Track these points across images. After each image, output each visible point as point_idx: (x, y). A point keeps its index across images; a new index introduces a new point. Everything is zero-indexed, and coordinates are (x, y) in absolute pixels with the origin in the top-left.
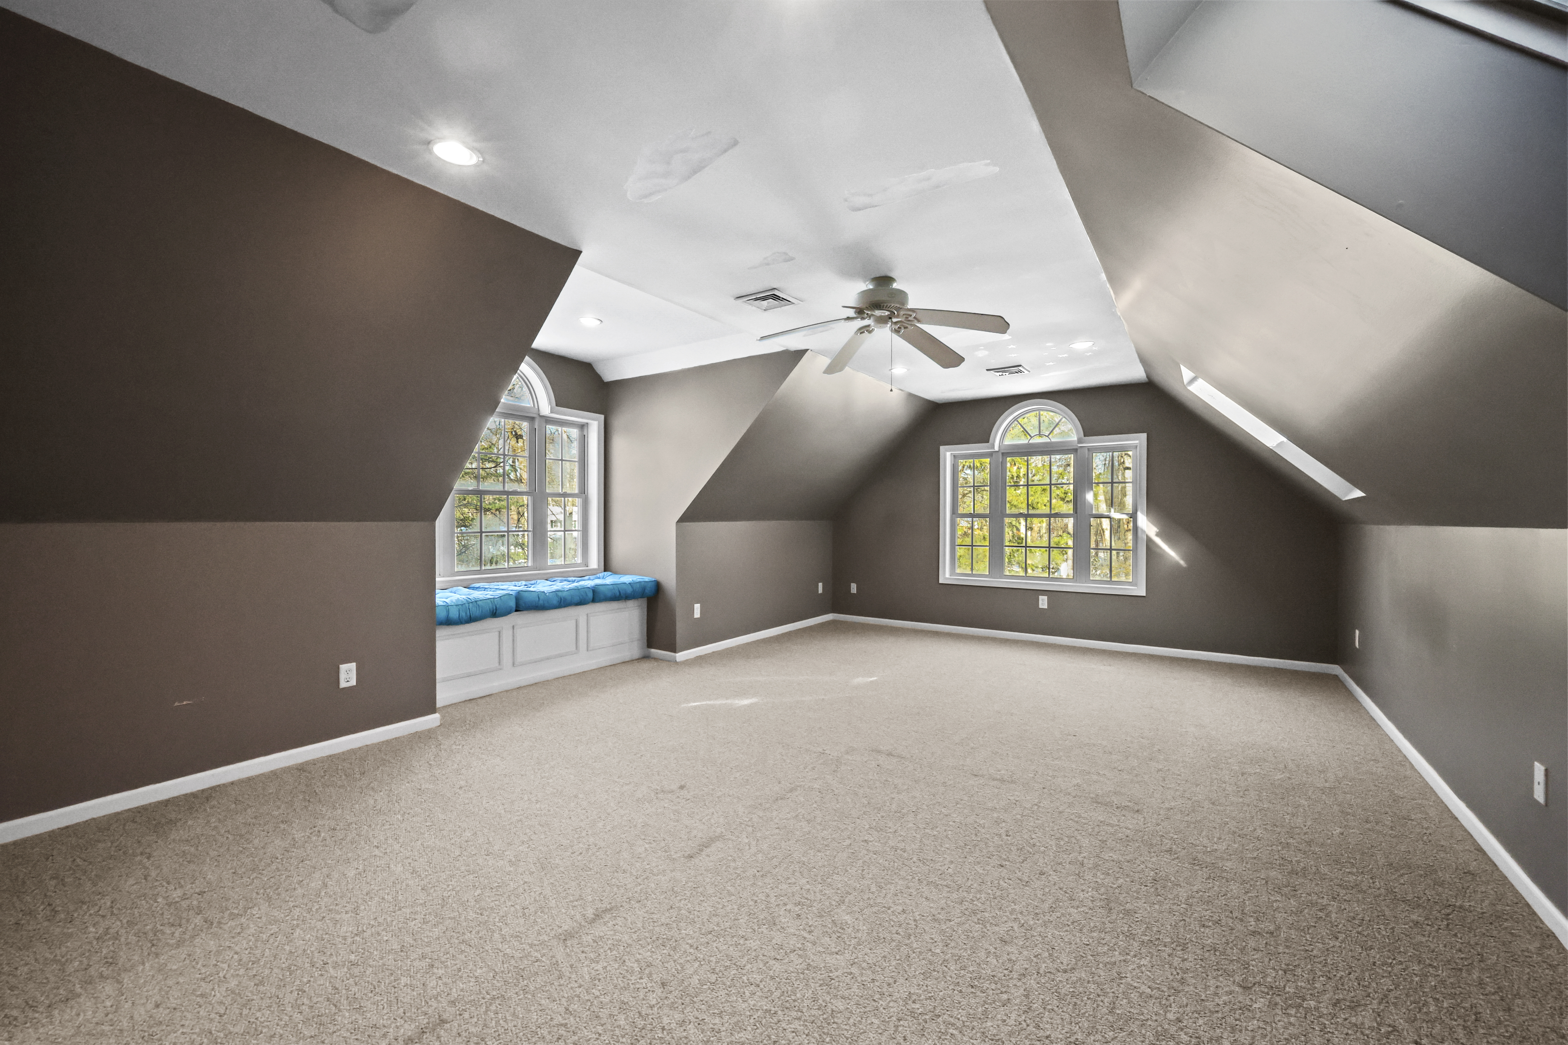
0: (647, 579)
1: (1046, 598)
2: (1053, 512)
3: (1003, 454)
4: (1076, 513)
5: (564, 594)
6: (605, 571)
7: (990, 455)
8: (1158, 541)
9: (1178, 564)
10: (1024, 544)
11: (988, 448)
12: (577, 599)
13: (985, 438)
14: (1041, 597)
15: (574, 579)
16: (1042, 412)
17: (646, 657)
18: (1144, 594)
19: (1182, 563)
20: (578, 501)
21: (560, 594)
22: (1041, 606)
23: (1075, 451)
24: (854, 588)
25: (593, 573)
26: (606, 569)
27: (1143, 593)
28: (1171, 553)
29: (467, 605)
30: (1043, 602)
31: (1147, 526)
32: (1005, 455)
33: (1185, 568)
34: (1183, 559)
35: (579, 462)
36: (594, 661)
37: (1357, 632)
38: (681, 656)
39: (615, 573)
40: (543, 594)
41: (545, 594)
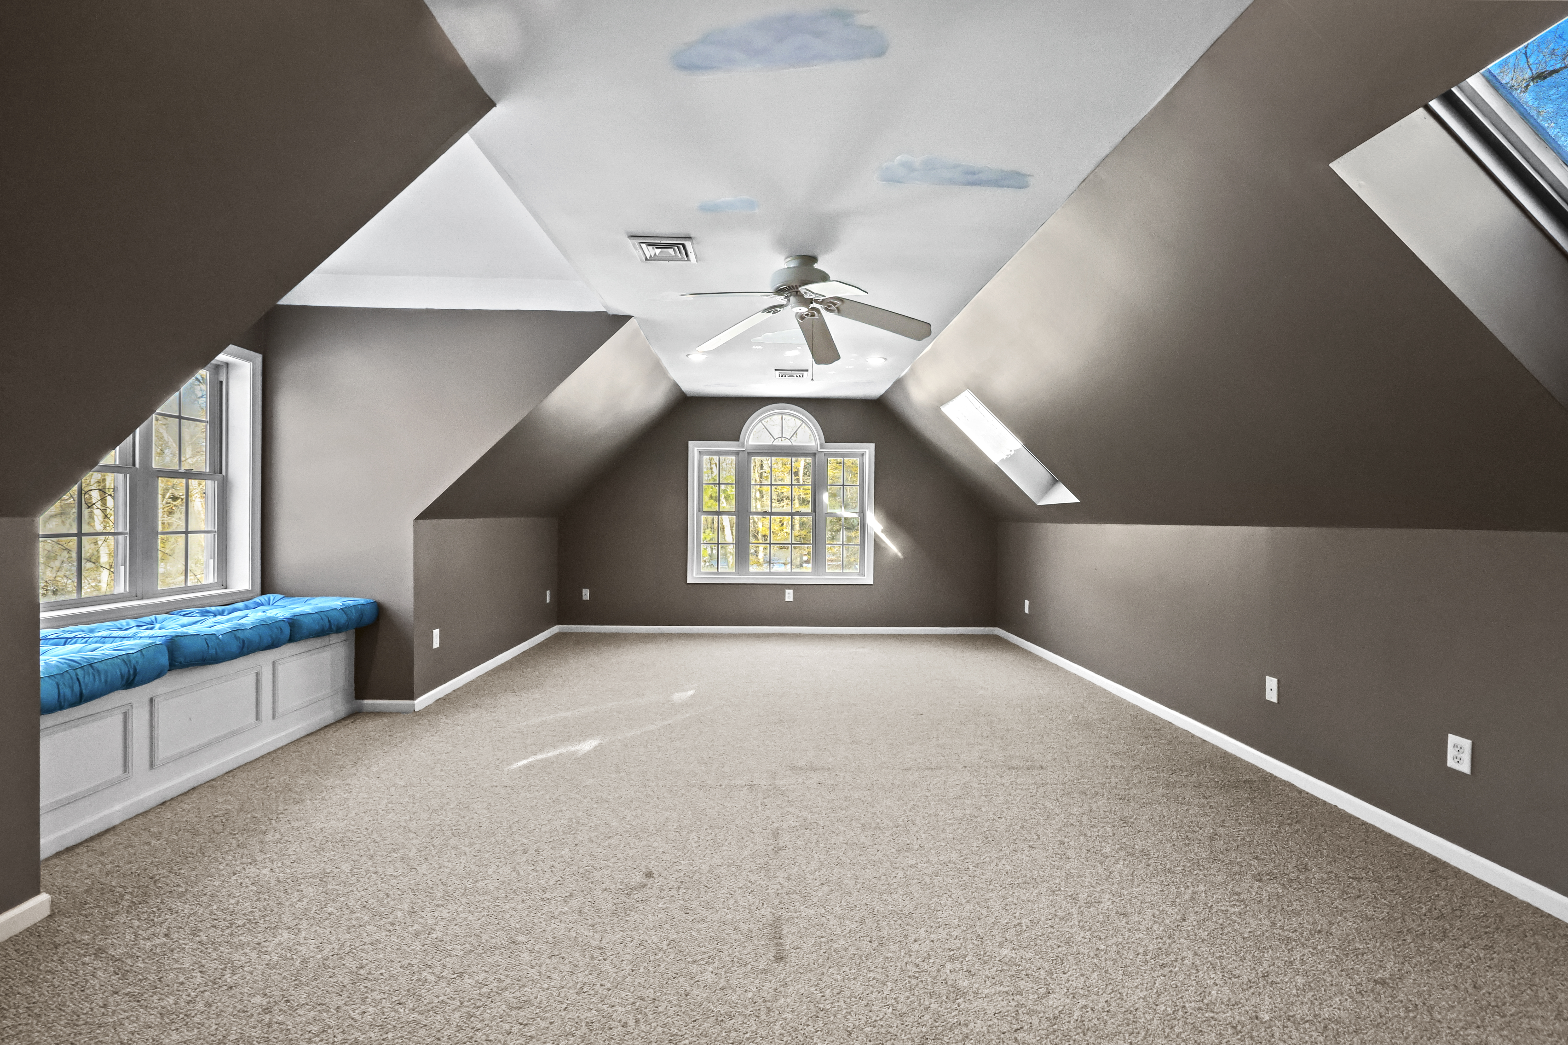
0: (362, 601)
1: (791, 591)
2: (793, 511)
3: (748, 453)
4: (815, 511)
5: (247, 634)
6: (263, 593)
7: (737, 453)
8: (884, 537)
9: (896, 555)
10: (768, 542)
11: (739, 447)
12: (267, 640)
13: (735, 437)
14: (787, 591)
15: (220, 608)
16: (784, 416)
17: (354, 715)
18: (872, 583)
19: (900, 554)
20: (210, 486)
21: (240, 634)
22: (787, 600)
23: (814, 455)
24: (586, 594)
25: (244, 597)
26: (265, 589)
27: (870, 581)
28: (893, 548)
29: (73, 674)
30: (789, 596)
31: (875, 524)
32: (750, 454)
33: (901, 560)
34: (900, 551)
35: (211, 423)
36: (283, 734)
37: (1027, 602)
38: (421, 702)
39: (288, 594)
40: (214, 638)
41: (217, 638)
